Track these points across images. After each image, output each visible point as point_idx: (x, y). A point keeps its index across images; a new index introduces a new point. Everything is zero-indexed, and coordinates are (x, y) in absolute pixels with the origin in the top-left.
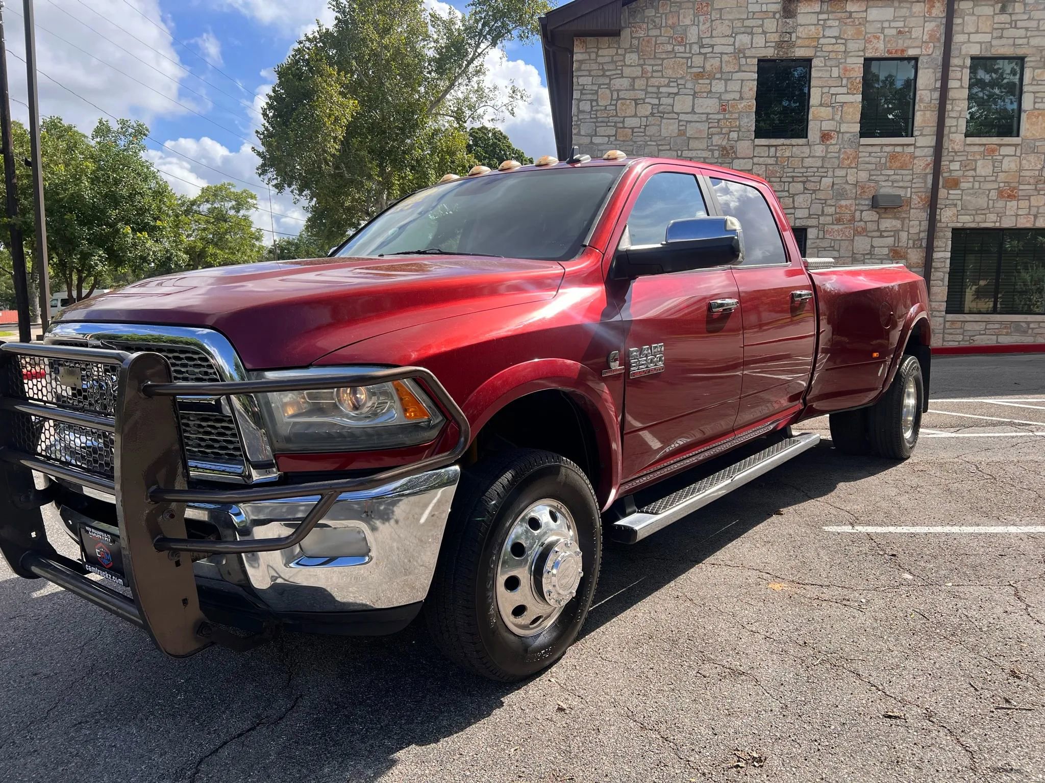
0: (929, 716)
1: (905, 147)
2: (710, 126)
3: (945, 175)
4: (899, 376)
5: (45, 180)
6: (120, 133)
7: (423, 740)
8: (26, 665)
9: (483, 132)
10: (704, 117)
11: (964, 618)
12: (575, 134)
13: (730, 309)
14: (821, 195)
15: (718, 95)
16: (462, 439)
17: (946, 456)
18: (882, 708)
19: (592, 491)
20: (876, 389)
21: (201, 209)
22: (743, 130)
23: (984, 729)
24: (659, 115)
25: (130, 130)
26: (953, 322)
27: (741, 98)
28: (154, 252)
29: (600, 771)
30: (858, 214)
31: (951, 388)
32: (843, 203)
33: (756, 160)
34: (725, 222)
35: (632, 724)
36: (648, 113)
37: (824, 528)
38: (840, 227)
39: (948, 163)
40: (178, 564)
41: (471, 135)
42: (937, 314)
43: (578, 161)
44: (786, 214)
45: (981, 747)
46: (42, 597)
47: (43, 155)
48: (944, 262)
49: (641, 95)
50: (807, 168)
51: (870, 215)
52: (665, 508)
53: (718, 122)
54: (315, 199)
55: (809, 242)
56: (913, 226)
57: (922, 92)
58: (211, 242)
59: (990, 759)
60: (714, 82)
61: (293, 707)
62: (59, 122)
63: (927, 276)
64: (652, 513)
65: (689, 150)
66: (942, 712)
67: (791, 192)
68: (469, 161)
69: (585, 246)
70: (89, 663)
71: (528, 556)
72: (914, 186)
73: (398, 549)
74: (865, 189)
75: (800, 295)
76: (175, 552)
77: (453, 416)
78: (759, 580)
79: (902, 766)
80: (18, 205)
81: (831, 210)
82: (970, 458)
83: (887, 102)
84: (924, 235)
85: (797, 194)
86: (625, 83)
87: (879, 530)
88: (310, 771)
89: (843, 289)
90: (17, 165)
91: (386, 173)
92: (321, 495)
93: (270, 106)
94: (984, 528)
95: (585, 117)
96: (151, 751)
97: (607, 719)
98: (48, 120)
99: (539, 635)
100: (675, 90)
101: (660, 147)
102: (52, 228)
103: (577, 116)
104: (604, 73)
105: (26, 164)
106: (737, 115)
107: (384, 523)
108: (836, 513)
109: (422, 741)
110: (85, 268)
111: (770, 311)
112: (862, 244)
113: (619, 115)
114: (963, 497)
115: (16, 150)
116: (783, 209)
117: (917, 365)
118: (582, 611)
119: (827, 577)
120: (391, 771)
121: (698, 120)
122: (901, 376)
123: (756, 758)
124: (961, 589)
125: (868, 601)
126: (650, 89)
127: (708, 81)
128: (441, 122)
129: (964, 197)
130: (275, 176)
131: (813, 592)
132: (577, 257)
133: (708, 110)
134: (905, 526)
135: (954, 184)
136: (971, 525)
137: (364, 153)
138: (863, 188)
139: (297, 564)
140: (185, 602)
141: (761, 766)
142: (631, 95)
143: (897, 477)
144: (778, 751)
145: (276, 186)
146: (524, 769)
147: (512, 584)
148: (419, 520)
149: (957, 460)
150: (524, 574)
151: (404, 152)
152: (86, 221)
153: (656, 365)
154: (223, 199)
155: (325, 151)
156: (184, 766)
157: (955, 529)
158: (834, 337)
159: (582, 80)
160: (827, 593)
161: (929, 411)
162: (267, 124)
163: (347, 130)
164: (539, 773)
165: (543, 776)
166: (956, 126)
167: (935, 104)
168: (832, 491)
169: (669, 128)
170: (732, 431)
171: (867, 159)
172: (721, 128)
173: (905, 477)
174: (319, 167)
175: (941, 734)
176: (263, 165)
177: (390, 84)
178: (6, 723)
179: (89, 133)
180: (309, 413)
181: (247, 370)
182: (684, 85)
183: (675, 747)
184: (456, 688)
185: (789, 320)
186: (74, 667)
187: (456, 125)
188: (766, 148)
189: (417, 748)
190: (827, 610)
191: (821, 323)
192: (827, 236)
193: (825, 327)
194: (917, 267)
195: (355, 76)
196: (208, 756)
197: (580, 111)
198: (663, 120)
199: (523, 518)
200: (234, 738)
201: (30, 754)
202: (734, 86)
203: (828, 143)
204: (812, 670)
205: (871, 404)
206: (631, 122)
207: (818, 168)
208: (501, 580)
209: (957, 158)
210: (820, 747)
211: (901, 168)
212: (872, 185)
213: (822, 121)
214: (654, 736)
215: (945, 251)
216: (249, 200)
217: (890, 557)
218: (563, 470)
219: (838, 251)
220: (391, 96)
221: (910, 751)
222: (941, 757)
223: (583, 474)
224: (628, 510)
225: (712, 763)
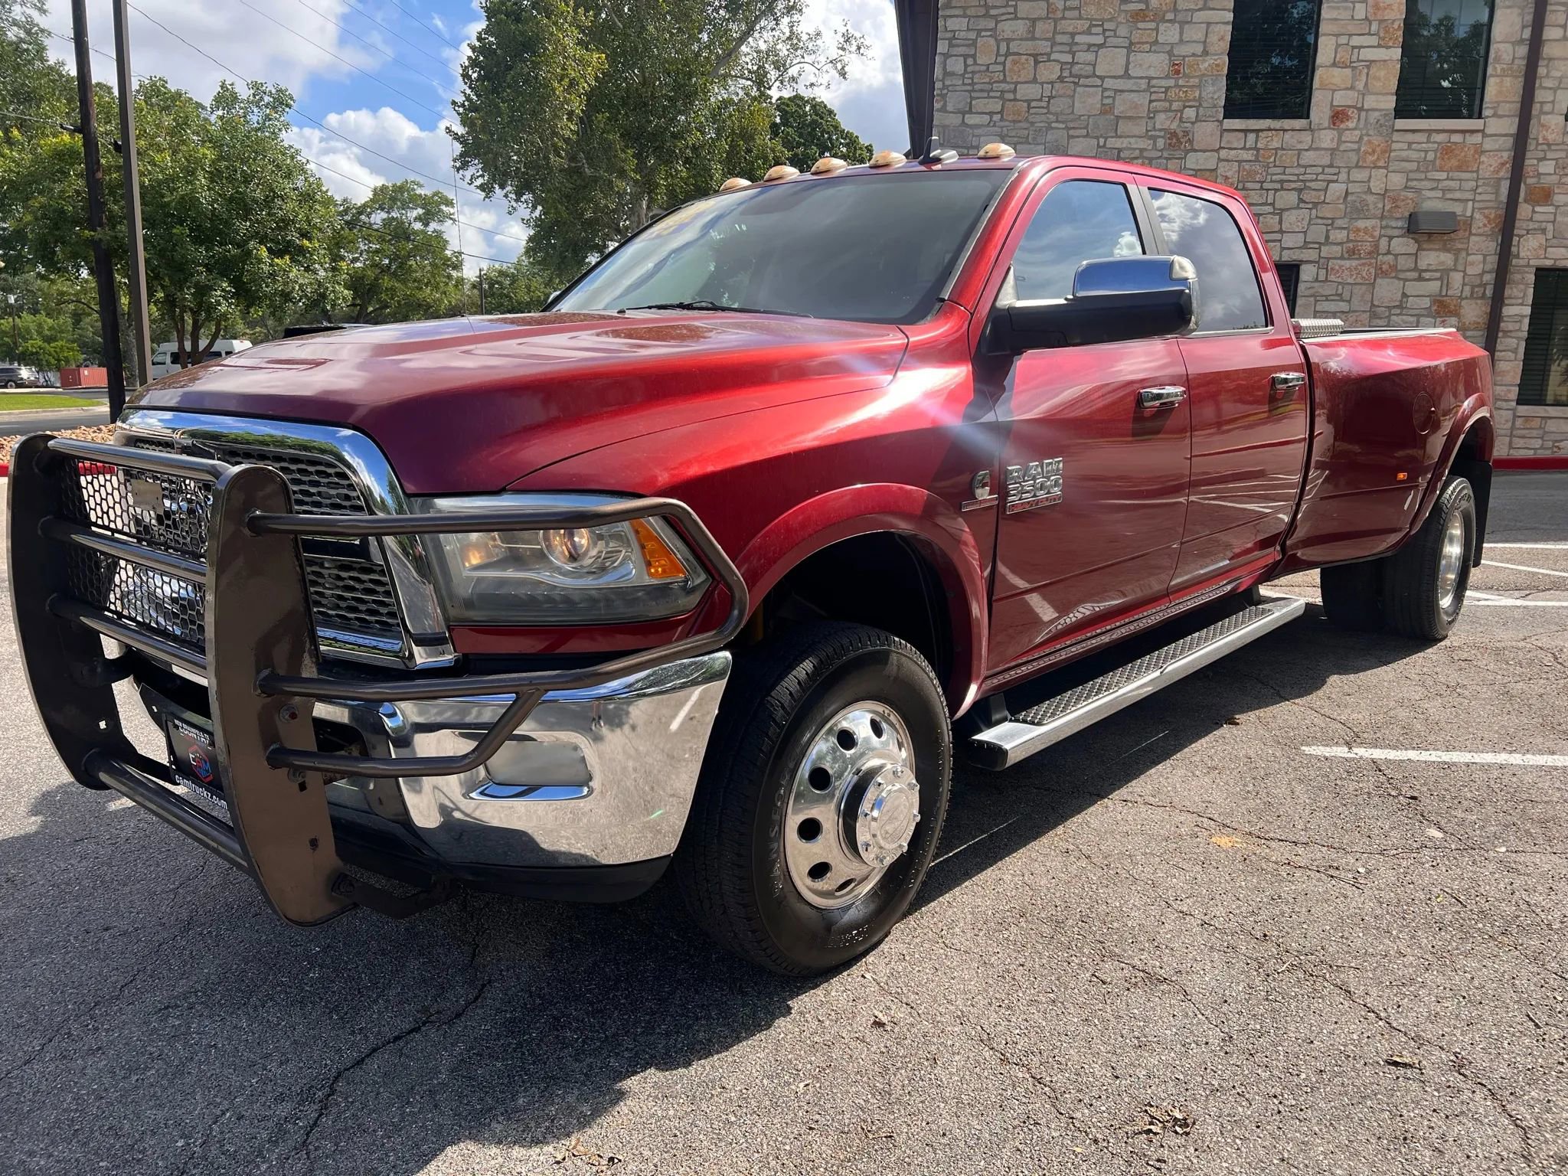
0: (1459, 1066)
1: (1467, 135)
2: (1153, 98)
3: (1530, 181)
4: (1438, 509)
5: (142, 174)
6: (252, 102)
7: (668, 1061)
8: (94, 914)
9: (796, 104)
10: (1143, 84)
11: (1524, 907)
12: (938, 110)
13: (1172, 403)
14: (1326, 211)
15: (1168, 48)
16: (736, 612)
17: (1506, 637)
18: (1383, 1048)
19: (940, 690)
20: (1400, 530)
21: (372, 221)
22: (1205, 104)
23: (1546, 1091)
24: (1072, 79)
25: (267, 99)
26: (1527, 418)
27: (1205, 53)
28: (301, 286)
29: (934, 1127)
30: (1384, 242)
31: (1519, 524)
32: (1361, 224)
33: (1223, 154)
34: (1170, 265)
35: (987, 1054)
36: (1054, 77)
37: (1303, 748)
38: (1354, 263)
39: (1535, 162)
40: (303, 787)
41: (778, 108)
42: (1504, 405)
43: (937, 160)
44: (1267, 241)
45: (1540, 1120)
46: (124, 809)
47: (138, 137)
48: (1520, 321)
49: (1044, 46)
50: (1305, 167)
51: (1403, 245)
52: (1053, 714)
53: (1166, 92)
54: (540, 208)
55: (1301, 287)
56: (1472, 264)
57: (1498, 45)
58: (386, 270)
59: (1555, 1142)
60: (1162, 27)
61: (476, 998)
62: (163, 86)
63: (1490, 345)
64: (1032, 723)
65: (1117, 136)
66: (1480, 1059)
67: (1277, 206)
68: (773, 150)
69: (943, 300)
70: (185, 915)
71: (835, 789)
72: (1478, 198)
73: (635, 770)
74: (1399, 203)
75: (1286, 381)
76: (298, 770)
77: (720, 575)
78: (1196, 829)
79: (1412, 1145)
80: (104, 212)
81: (1339, 236)
82: (1544, 641)
83: (1442, 59)
84: (1489, 278)
85: (1288, 209)
86: (1020, 27)
87: (1393, 755)
88: (497, 1102)
89: (1356, 370)
90: (102, 151)
91: (646, 167)
92: (516, 693)
93: (474, 63)
94: (1561, 758)
95: (954, 82)
96: (267, 1056)
97: (950, 1043)
98: (147, 82)
99: (849, 907)
100: (1099, 40)
101: (1071, 132)
102: (154, 247)
103: (943, 81)
104: (987, 12)
105: (115, 149)
106: (1197, 80)
107: (613, 731)
108: (1323, 725)
109: (665, 1064)
110: (203, 309)
111: (1235, 401)
112: (1387, 291)
113: (1008, 79)
114: (1530, 706)
115: (99, 128)
116: (1261, 233)
117: (1469, 491)
118: (918, 871)
119: (1305, 830)
120: (618, 1109)
121: (1134, 88)
122: (1442, 509)
123: (1179, 1120)
124: (1521, 858)
125: (1369, 872)
126: (1059, 38)
127: (1153, 25)
128: (733, 88)
129: (1559, 218)
130: (481, 173)
131: (1280, 852)
132: (929, 318)
133: (1152, 73)
134: (1434, 749)
135: (1545, 196)
136: (1541, 752)
137: (614, 137)
138: (1394, 200)
139: (482, 793)
140: (314, 843)
141: (1187, 1134)
142: (1027, 47)
143: (1425, 669)
144: (1214, 1111)
145: (482, 187)
146: (818, 1117)
147: (810, 830)
148: (669, 724)
149: (1521, 644)
150: (827, 814)
151: (674, 136)
152: (202, 238)
153: (1048, 493)
154: (405, 206)
155: (555, 134)
156: (313, 1083)
157: (1516, 759)
158: (1337, 444)
159: (951, 24)
160: (1303, 856)
161: (1483, 562)
162: (468, 91)
163: (588, 100)
164: (840, 1125)
165: (846, 1129)
166: (1553, 102)
167: (1519, 66)
168: (1318, 688)
169: (1087, 101)
170: (1167, 594)
171: (1404, 154)
172: (1171, 102)
173: (1438, 669)
174: (547, 158)
175: (1478, 1097)
176: (462, 155)
177: (656, 28)
178: (59, 1003)
179: (207, 101)
180: (501, 564)
181: (408, 495)
182: (1114, 31)
183: (1052, 1095)
184: (721, 981)
185: (1266, 415)
186: (163, 921)
187: (754, 93)
188: (1242, 135)
189: (659, 1074)
190: (1302, 882)
191: (1317, 419)
192: (1332, 277)
193: (1322, 427)
194: (1475, 329)
195: (603, 16)
196: (348, 1069)
197: (946, 74)
198: (1079, 89)
199: (831, 729)
200: (389, 1043)
201: (92, 1052)
202: (1195, 33)
203: (1342, 126)
204: (1274, 980)
205: (1389, 554)
206: (1026, 91)
207: (1323, 167)
208: (793, 822)
209: (1549, 155)
210: (1281, 1108)
211: (1459, 169)
212: (1410, 195)
213: (1334, 91)
214: (1020, 1075)
215: (1522, 304)
216: (443, 207)
217: (1408, 801)
218: (894, 658)
219: (1349, 301)
220: (657, 47)
221: (1426, 1123)
222: (1476, 1135)
223: (925, 664)
224: (996, 717)
225: (1110, 1123)
